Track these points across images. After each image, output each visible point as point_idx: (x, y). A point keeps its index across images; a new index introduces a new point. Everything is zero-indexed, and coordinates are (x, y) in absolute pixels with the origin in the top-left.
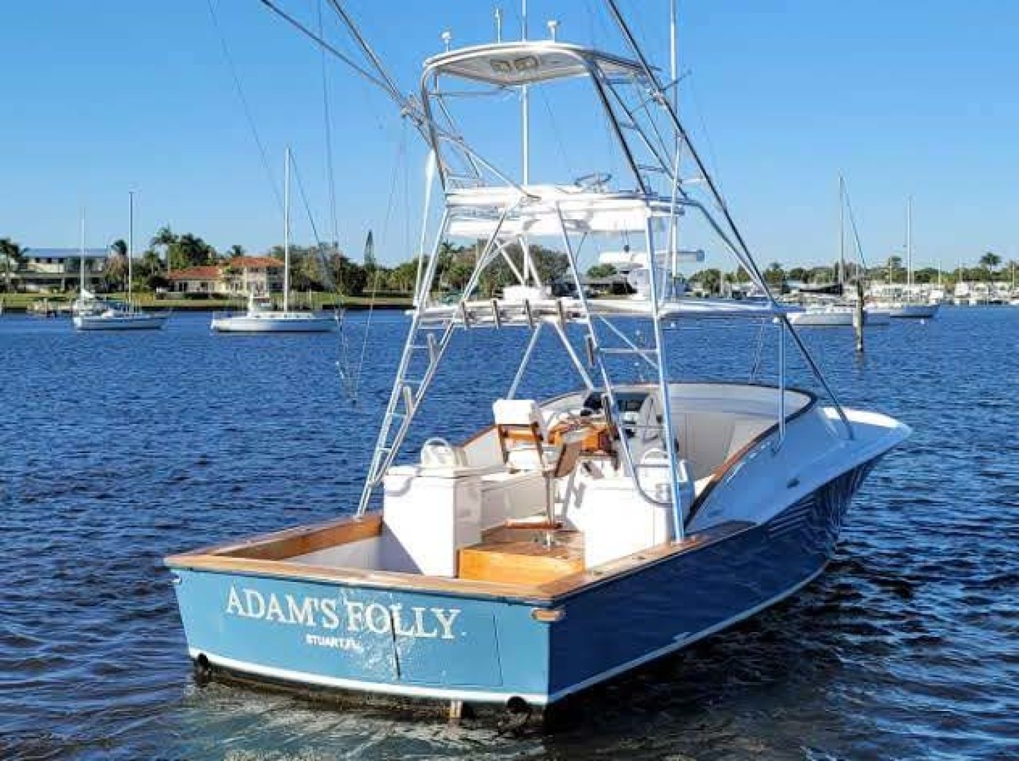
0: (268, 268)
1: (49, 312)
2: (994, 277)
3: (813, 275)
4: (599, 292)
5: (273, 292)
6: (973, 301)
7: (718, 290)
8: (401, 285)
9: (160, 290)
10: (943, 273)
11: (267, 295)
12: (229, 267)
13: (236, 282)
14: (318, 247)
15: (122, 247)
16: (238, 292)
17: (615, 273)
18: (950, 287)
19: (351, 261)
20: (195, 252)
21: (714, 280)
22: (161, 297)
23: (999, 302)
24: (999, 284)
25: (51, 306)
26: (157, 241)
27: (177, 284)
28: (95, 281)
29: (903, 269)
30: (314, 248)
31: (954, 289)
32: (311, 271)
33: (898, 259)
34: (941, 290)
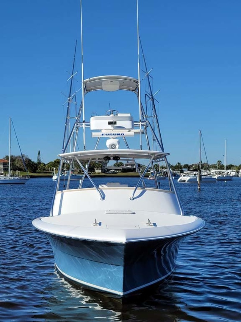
0: (3, 163)
4: (117, 172)
5: (5, 171)
8: (50, 169)
10: (235, 166)
11: (3, 172)
14: (21, 156)
17: (123, 165)
19: (32, 161)
29: (222, 165)
30: (19, 156)
31: (239, 171)
32: (18, 164)
33: (221, 161)
34: (235, 172)
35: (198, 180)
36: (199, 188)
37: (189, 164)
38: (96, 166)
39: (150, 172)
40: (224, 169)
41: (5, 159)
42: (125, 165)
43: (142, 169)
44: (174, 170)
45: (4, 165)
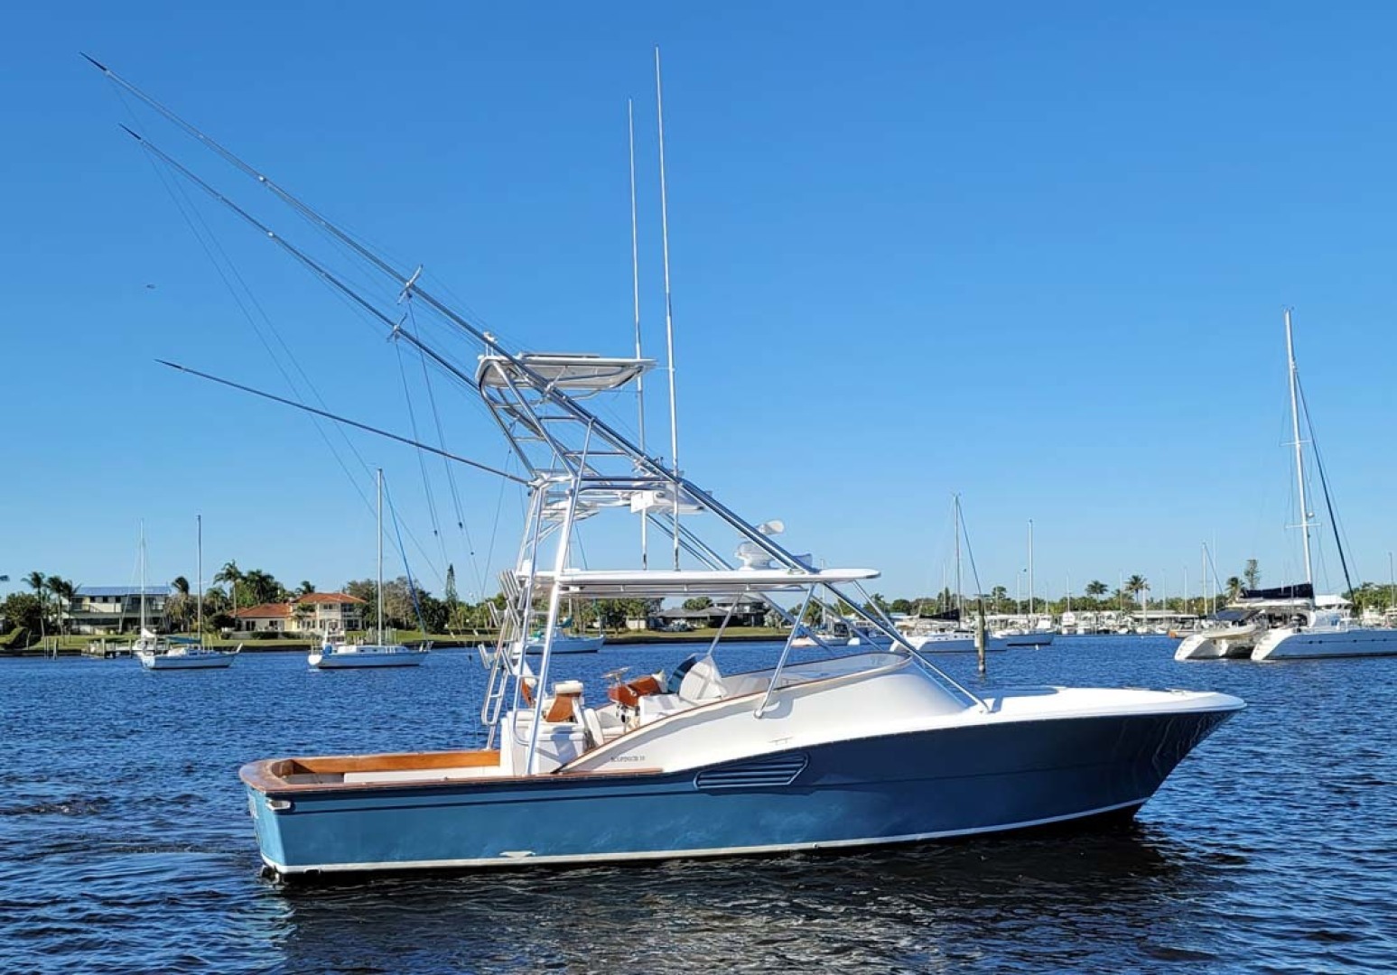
0: (343, 605)
1: (107, 653)
2: (1101, 606)
3: (916, 607)
4: (695, 625)
5: (348, 630)
6: (1080, 631)
7: (819, 621)
8: (485, 621)
9: (225, 630)
10: (1049, 603)
11: (343, 633)
12: (300, 604)
13: (307, 620)
14: (395, 583)
15: (183, 584)
16: (312, 630)
17: (712, 605)
18: (1057, 616)
19: (432, 596)
20: (264, 588)
21: (816, 612)
22: (227, 636)
23: (1107, 632)
24: (1107, 613)
25: (109, 647)
26: (220, 578)
27: (244, 623)
28: (155, 621)
29: (1009, 599)
30: (392, 583)
31: (1061, 618)
33: (1003, 589)
34: (1048, 620)
35: (977, 644)
36: (981, 668)
37: (911, 599)
38: (631, 610)
40: (1016, 612)
41: (348, 592)
42: (719, 605)
43: (770, 618)
45: (344, 610)
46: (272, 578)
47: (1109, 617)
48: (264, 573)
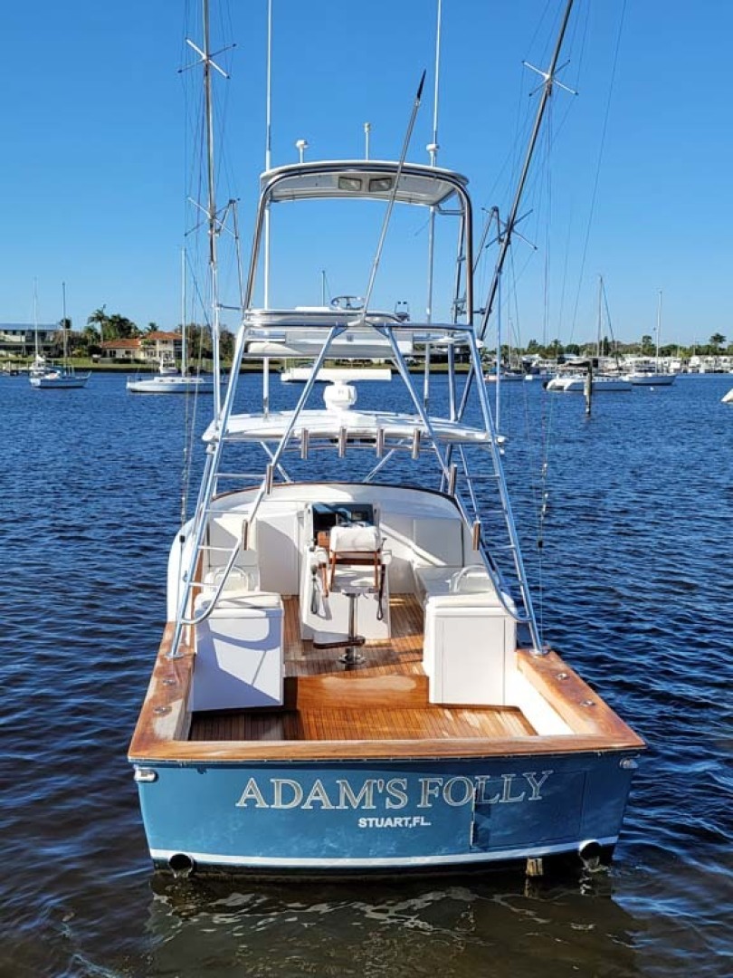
0: (175, 341)
1: (13, 371)
2: (720, 352)
3: (584, 350)
4: (420, 361)
5: (176, 358)
6: (702, 371)
9: (95, 356)
10: (681, 348)
11: (173, 361)
13: (150, 351)
15: (68, 324)
16: (154, 358)
18: (685, 359)
20: (122, 327)
22: (96, 361)
23: (721, 372)
24: (723, 358)
25: (14, 367)
26: (92, 319)
27: (108, 351)
28: (46, 348)
29: (653, 345)
31: (689, 361)
33: (650, 338)
34: (679, 362)
39: (491, 361)
40: (654, 355)
41: (177, 331)
42: (437, 346)
44: (546, 358)
45: (175, 345)
46: (128, 320)
47: (725, 361)
48: (122, 316)
